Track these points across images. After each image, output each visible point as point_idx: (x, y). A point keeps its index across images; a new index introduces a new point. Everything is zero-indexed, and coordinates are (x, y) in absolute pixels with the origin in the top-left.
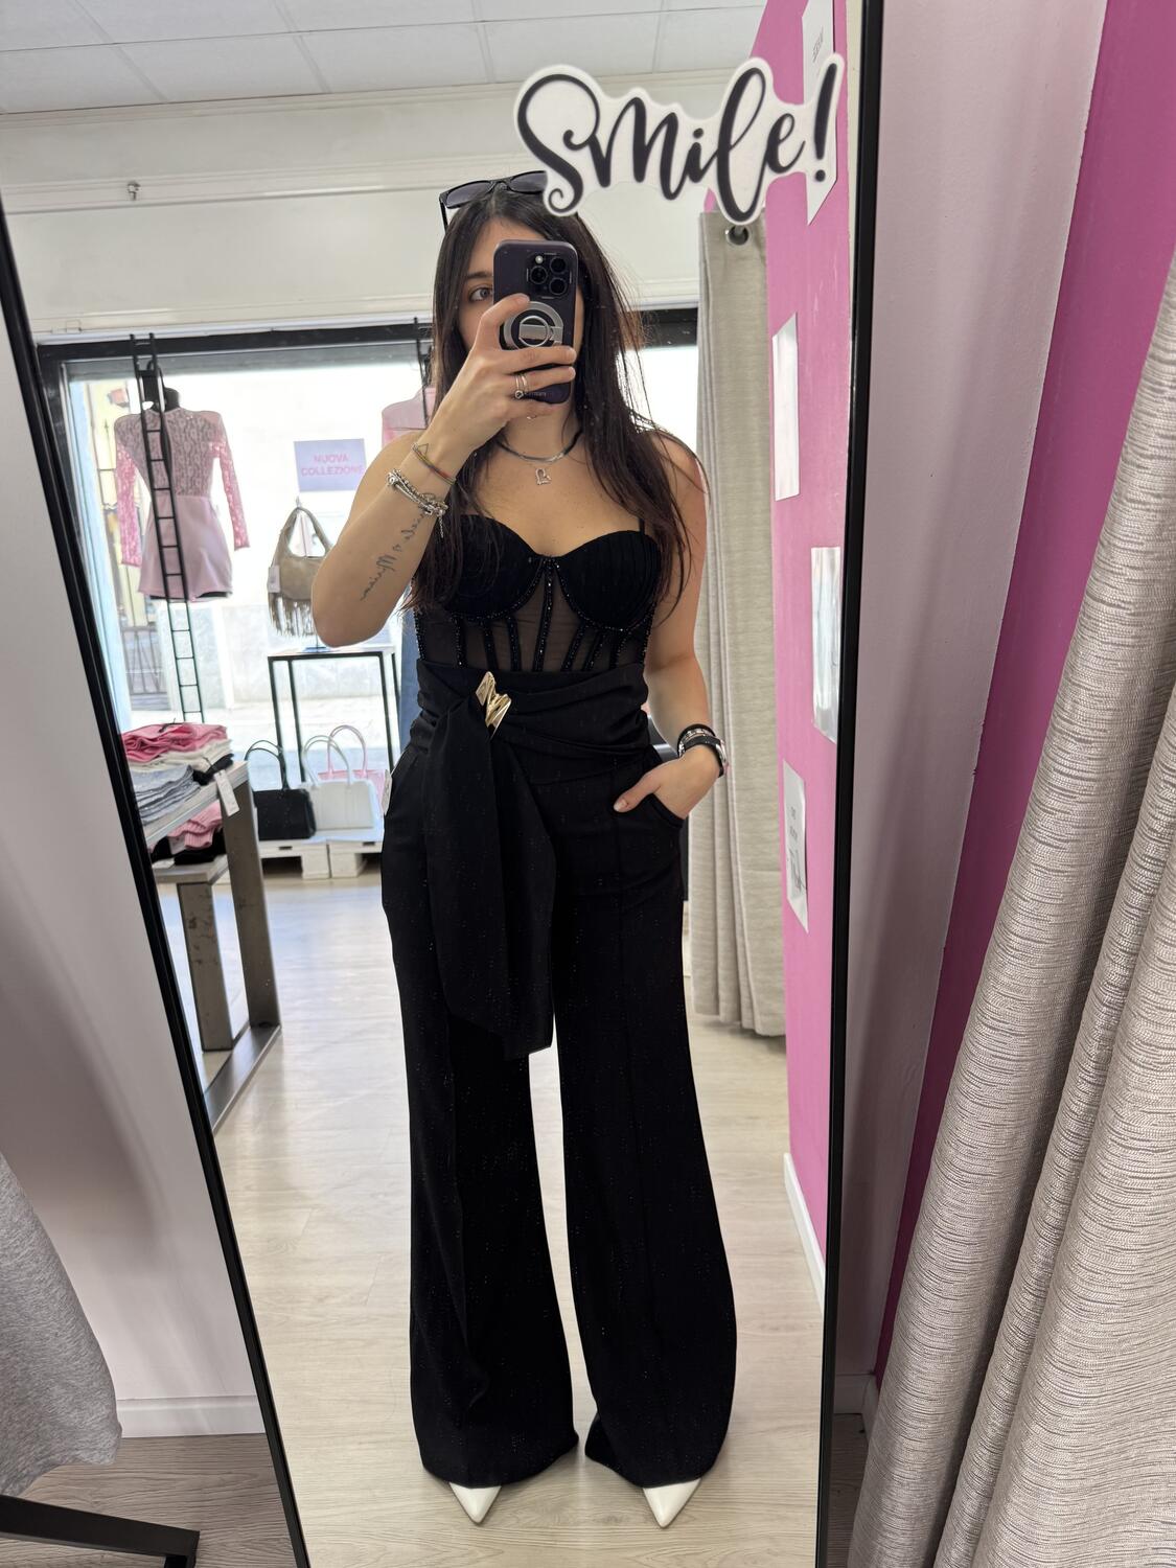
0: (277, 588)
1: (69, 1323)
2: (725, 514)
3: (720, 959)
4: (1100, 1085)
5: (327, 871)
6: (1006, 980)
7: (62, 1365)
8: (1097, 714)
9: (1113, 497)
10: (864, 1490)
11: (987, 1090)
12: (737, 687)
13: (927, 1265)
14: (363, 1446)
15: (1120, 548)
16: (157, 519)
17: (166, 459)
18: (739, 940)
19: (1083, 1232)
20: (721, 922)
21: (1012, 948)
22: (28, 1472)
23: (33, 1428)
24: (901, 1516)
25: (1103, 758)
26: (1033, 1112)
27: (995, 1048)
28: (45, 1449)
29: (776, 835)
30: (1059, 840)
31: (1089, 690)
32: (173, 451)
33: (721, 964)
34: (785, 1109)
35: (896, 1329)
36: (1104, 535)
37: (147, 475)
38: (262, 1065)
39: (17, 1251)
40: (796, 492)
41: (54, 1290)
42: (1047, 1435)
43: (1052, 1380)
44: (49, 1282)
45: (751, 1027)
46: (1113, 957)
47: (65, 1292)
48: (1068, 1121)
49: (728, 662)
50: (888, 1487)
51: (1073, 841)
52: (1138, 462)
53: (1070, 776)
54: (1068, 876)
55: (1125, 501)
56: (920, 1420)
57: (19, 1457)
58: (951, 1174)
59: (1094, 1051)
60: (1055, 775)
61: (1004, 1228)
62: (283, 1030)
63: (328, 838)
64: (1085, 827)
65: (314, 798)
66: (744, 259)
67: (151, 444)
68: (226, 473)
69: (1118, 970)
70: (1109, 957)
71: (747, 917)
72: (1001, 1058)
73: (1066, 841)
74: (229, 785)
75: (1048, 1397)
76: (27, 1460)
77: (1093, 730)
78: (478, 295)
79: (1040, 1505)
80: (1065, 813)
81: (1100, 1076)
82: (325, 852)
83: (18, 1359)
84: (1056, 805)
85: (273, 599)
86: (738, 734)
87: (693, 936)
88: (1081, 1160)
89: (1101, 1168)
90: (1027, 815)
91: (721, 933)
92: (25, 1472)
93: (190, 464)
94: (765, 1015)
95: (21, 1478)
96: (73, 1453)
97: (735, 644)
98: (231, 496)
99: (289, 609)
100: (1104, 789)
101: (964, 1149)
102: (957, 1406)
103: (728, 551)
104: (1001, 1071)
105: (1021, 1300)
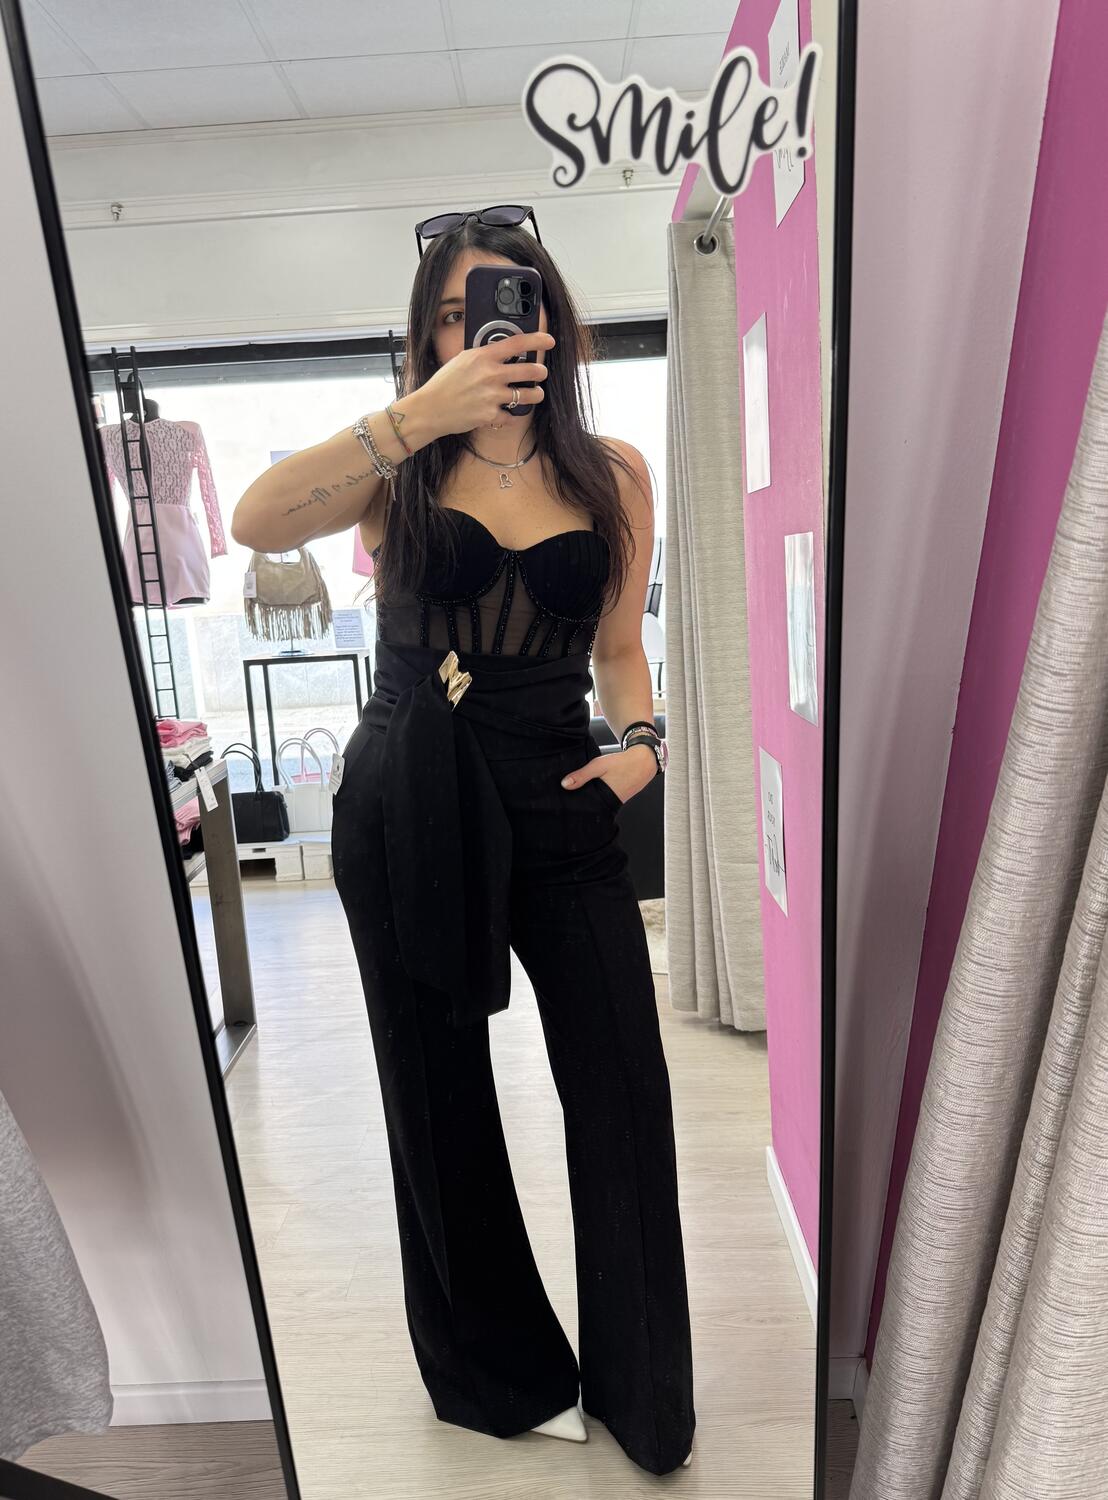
0: (253, 594)
1: (67, 1283)
2: (697, 513)
3: (697, 953)
4: (1084, 1016)
5: (301, 873)
6: (990, 914)
7: (57, 1328)
8: (1070, 648)
9: (1080, 440)
10: (859, 1462)
11: (974, 1028)
12: (710, 681)
13: (919, 1213)
14: (344, 1440)
15: (1088, 488)
16: (136, 526)
17: (146, 468)
18: (716, 934)
19: (1072, 1162)
20: (698, 917)
21: (995, 881)
22: (21, 1441)
23: (27, 1395)
24: (897, 1487)
25: (1077, 690)
26: (1020, 1049)
27: (982, 984)
28: (37, 1418)
29: (754, 826)
30: (1039, 772)
31: (1063, 625)
32: (152, 461)
33: (698, 959)
34: (766, 1104)
35: (889, 1284)
36: (1073, 477)
37: (126, 484)
38: (238, 1063)
39: (20, 1206)
40: (767, 483)
41: (53, 1249)
42: (1043, 1379)
43: (1047, 1320)
44: (50, 1240)
45: (729, 1023)
46: (1093, 885)
47: (64, 1250)
48: (1056, 1055)
49: (701, 656)
50: (883, 1456)
51: (1052, 773)
52: (1102, 407)
53: (1047, 709)
54: (1047, 809)
55: (1091, 443)
56: (915, 1381)
57: (13, 1424)
58: (940, 1117)
59: (1078, 981)
60: (1032, 709)
61: (994, 1172)
62: (258, 1029)
63: (302, 840)
64: (1062, 759)
65: (287, 801)
66: (713, 267)
67: (130, 454)
68: (204, 482)
69: (1099, 898)
70: (1090, 887)
71: (724, 911)
72: (988, 994)
73: (1046, 773)
74: (209, 781)
75: (1044, 1338)
76: (20, 1427)
77: (1067, 663)
78: (451, 318)
79: (1038, 1456)
80: (1043, 745)
81: (1084, 1006)
82: (299, 854)
83: (15, 1321)
84: (1035, 738)
85: (250, 604)
86: (712, 727)
87: (670, 932)
88: (1068, 1094)
89: (1088, 1095)
90: (1007, 750)
91: (698, 927)
92: (17, 1441)
93: (169, 473)
94: (744, 1010)
95: (13, 1447)
96: (65, 1422)
97: (708, 638)
98: (208, 504)
99: (265, 614)
100: (1079, 721)
101: (953, 1090)
102: (952, 1366)
103: (700, 549)
104: (988, 1007)
105: (1014, 1244)
